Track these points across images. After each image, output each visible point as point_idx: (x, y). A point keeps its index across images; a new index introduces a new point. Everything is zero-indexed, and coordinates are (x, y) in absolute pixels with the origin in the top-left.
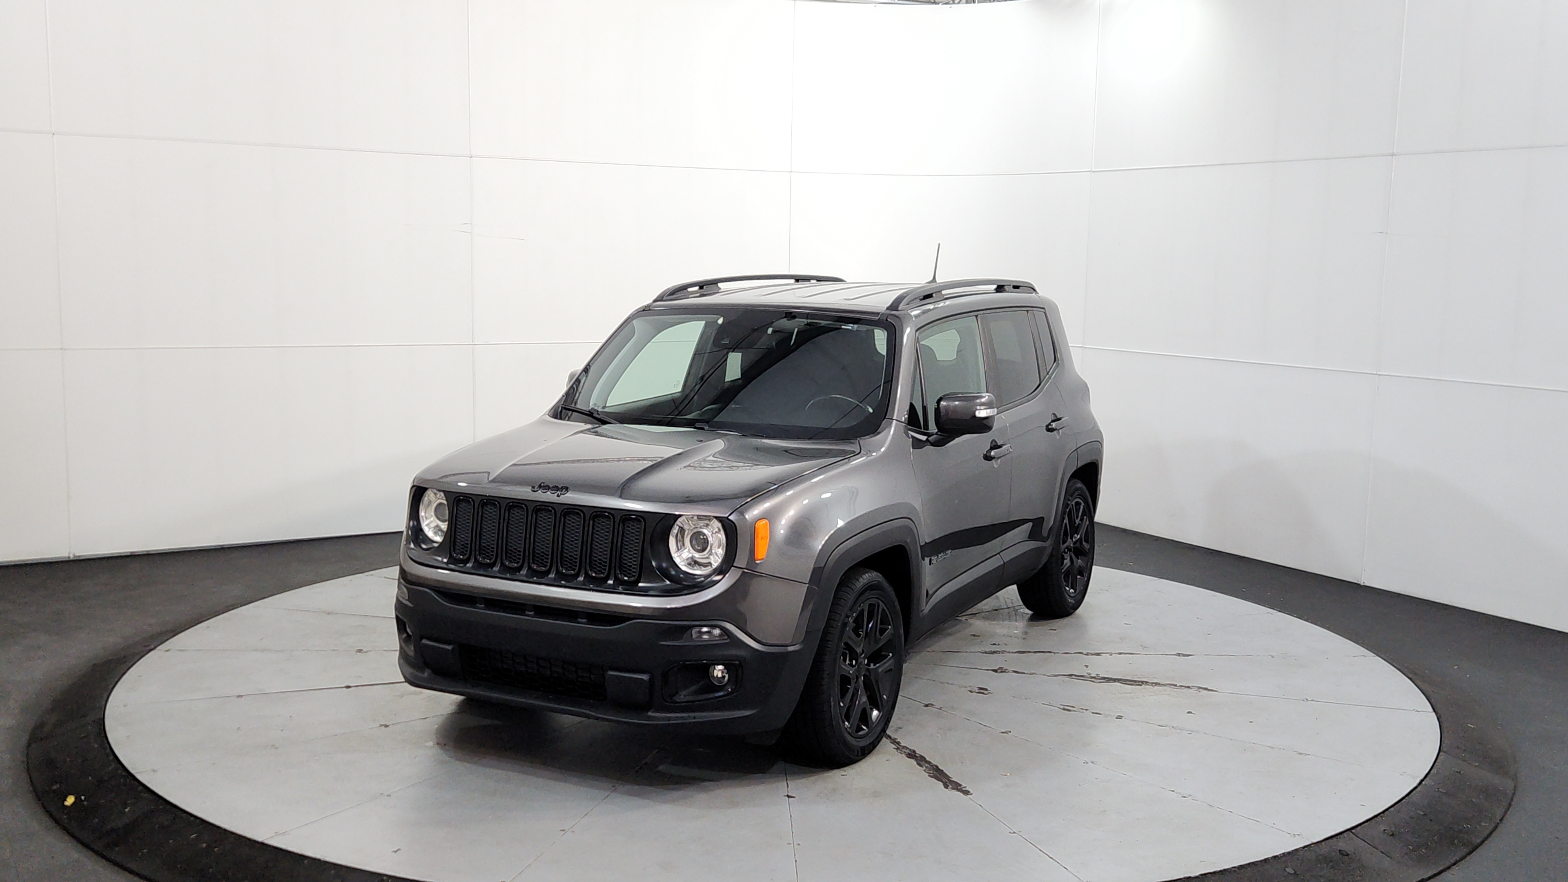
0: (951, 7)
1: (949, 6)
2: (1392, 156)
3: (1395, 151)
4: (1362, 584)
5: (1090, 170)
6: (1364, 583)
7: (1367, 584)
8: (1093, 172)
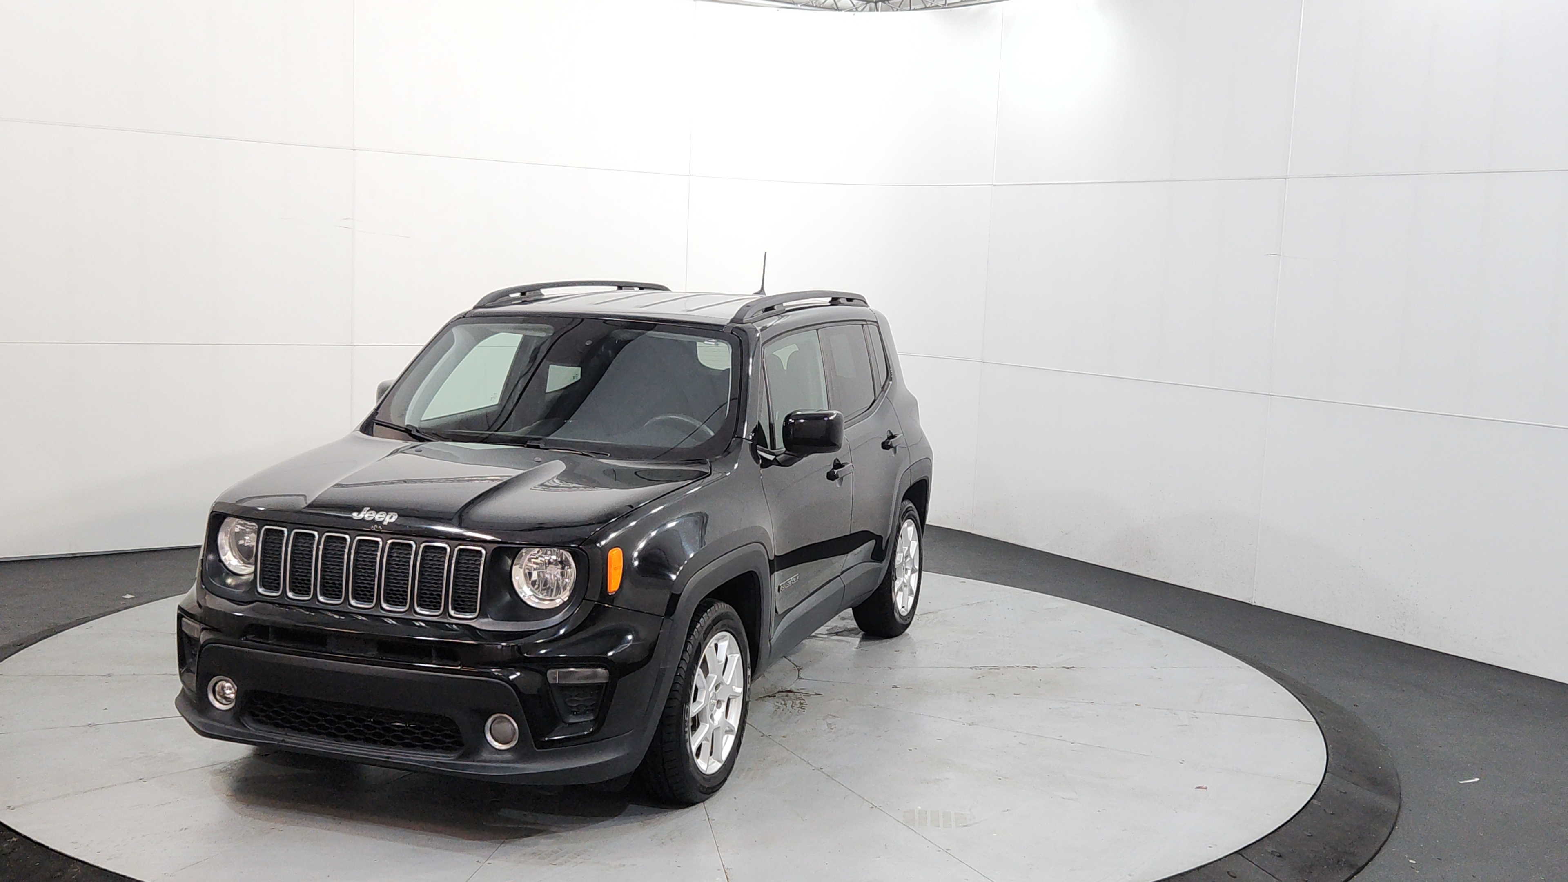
0: (854, 14)
1: (853, 13)
2: (1286, 179)
3: (1288, 174)
4: (1253, 604)
5: (991, 183)
6: (1255, 602)
7: (1257, 604)
8: (994, 185)
